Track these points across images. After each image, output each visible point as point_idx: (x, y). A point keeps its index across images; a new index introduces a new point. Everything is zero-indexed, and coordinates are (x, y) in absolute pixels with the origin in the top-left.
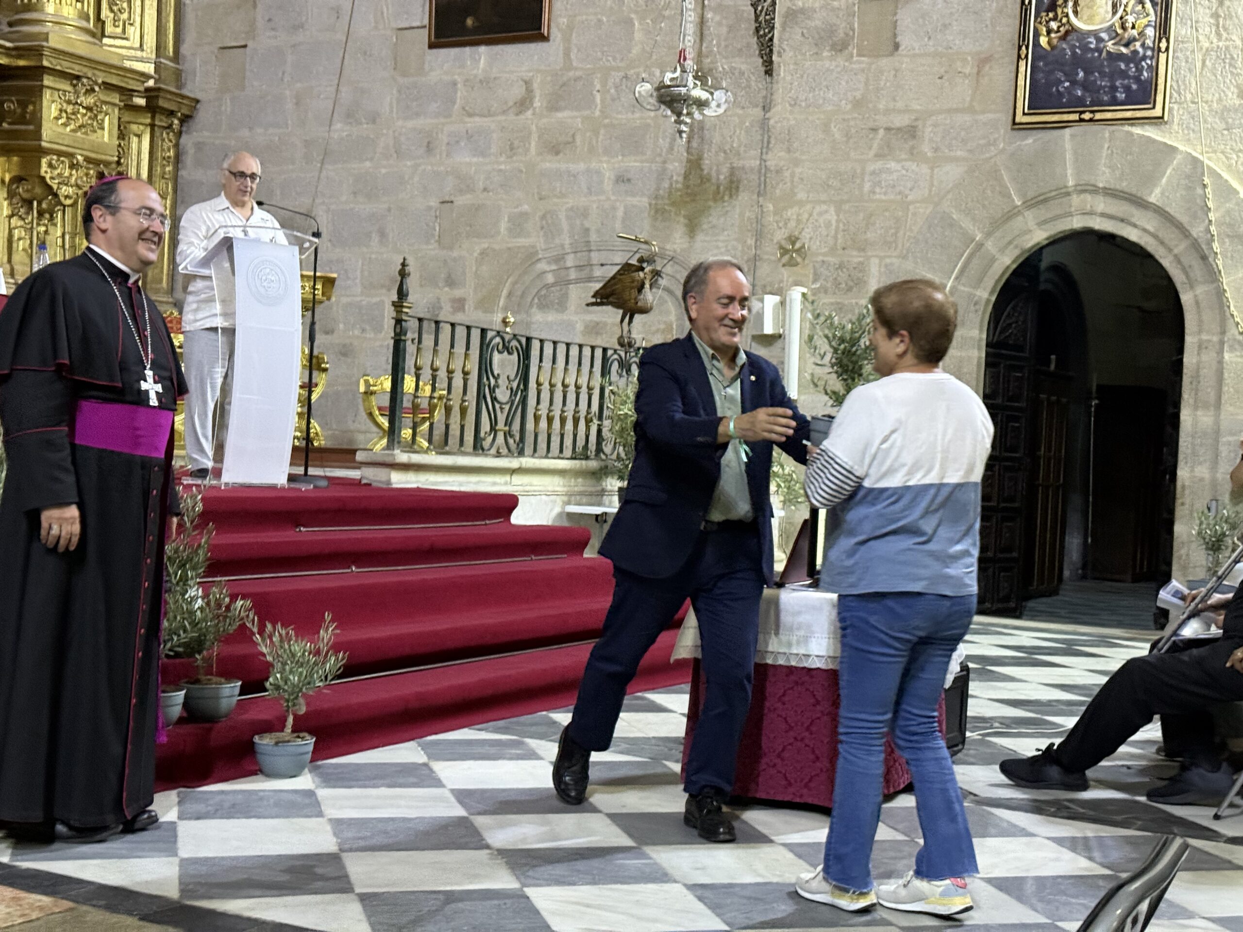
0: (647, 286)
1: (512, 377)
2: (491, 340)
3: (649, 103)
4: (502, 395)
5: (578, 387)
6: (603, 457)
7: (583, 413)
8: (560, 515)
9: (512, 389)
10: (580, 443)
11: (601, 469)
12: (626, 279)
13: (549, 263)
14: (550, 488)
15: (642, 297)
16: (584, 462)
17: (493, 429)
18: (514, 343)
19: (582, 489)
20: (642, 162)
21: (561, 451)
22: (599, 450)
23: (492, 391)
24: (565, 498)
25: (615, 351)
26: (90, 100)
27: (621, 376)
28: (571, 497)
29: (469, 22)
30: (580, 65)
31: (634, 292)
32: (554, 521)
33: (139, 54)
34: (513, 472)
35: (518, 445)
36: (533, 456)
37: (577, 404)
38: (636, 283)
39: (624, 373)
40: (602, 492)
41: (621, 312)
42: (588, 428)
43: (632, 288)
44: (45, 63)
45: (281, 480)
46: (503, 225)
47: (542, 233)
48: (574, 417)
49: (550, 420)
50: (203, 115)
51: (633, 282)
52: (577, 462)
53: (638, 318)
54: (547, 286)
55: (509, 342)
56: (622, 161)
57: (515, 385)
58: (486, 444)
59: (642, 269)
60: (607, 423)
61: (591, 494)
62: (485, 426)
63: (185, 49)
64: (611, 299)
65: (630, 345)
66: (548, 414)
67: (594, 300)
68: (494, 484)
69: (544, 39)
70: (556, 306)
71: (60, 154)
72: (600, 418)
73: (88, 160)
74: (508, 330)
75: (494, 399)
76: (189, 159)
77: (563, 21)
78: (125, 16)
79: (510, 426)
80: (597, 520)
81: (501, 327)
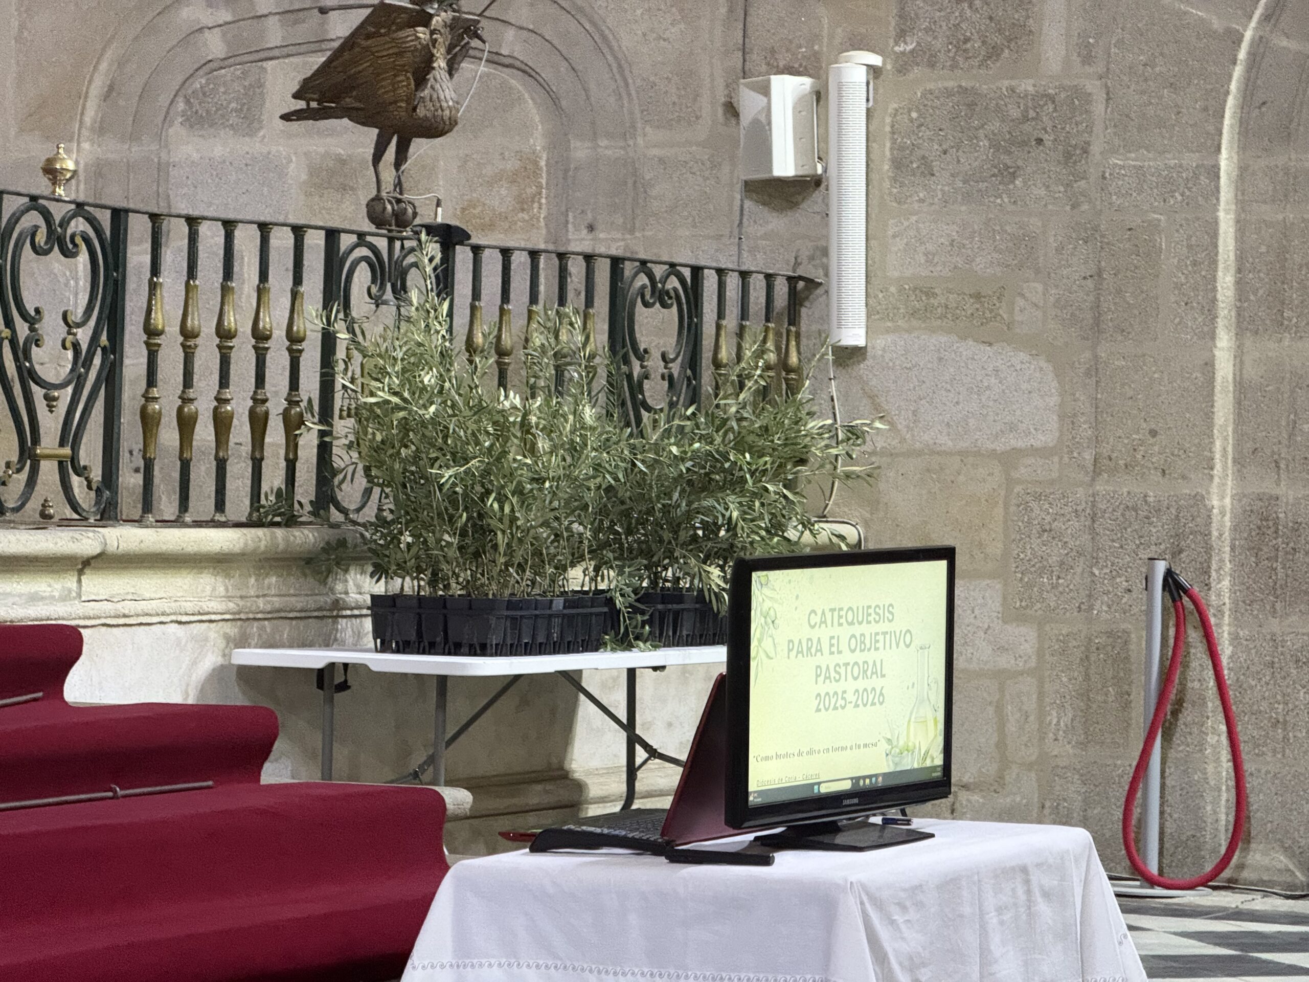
0: (441, 63)
1: (78, 314)
2: (15, 219)
4: (53, 362)
5: (260, 336)
6: (336, 516)
7: (276, 406)
8: (219, 674)
9: (76, 346)
10: (273, 478)
11: (328, 548)
14: (189, 607)
15: (426, 93)
16: (279, 532)
17: (29, 454)
18: (79, 225)
19: (277, 602)
21: (220, 505)
22: (325, 498)
23: (23, 354)
24: (231, 630)
25: (361, 235)
27: (378, 302)
28: (245, 625)
31: (406, 81)
32: (202, 691)
34: (84, 564)
35: (98, 491)
36: (139, 522)
37: (260, 380)
38: (408, 58)
39: (389, 295)
41: (373, 133)
42: (292, 444)
43: (403, 69)
48: (252, 413)
49: (186, 424)
51: (400, 54)
52: (260, 532)
53: (420, 147)
54: (209, 66)
55: (64, 223)
57: (84, 335)
58: (11, 495)
59: (425, 19)
60: (343, 427)
61: (304, 616)
62: (6, 446)
64: (348, 101)
65: (401, 220)
66: (180, 410)
67: (301, 105)
68: (34, 598)
70: (233, 119)
72: (326, 415)
74: (60, 191)
75: (28, 375)
79: (75, 447)
80: (320, 686)
81: (41, 185)
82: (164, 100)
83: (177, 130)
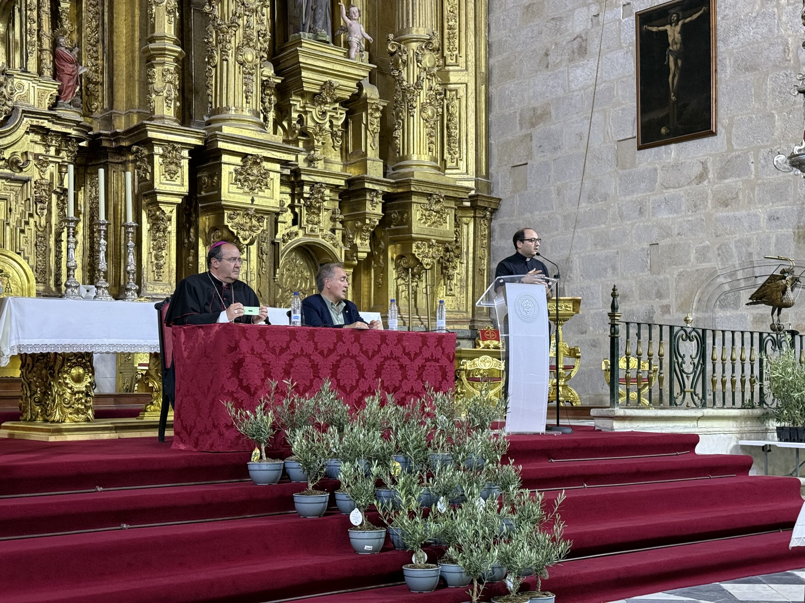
0: (789, 289)
1: (694, 356)
2: (677, 333)
3: (784, 168)
4: (688, 368)
5: (742, 360)
6: (765, 406)
7: (748, 378)
8: (736, 447)
9: (694, 364)
10: (748, 396)
11: (763, 415)
12: (773, 285)
13: (725, 277)
14: (727, 430)
15: (785, 296)
16: (750, 410)
17: (683, 391)
18: (694, 333)
19: (750, 429)
20: (787, 205)
21: (734, 404)
22: (762, 401)
23: (680, 366)
24: (739, 436)
25: (769, 334)
26: (437, 207)
27: (774, 350)
28: (742, 434)
29: (663, 131)
30: (738, 148)
31: (780, 294)
32: (731, 451)
33: (466, 176)
34: (698, 419)
35: (701, 400)
36: (712, 408)
37: (743, 371)
38: (780, 288)
39: (777, 348)
40: (767, 430)
41: (771, 307)
42: (752, 387)
43: (779, 291)
44: (413, 189)
45: (542, 429)
46: (693, 256)
47: (719, 259)
48: (741, 380)
49: (724, 383)
50: (504, 208)
51: (778, 287)
52: (745, 410)
53: (784, 310)
54: (725, 293)
55: (690, 333)
56: (773, 206)
57: (696, 361)
58: (678, 401)
59: (784, 278)
60: (766, 383)
61: (758, 432)
62: (677, 389)
63: (492, 170)
64: (764, 299)
65: (780, 329)
66: (722, 379)
67: (751, 301)
68: (686, 427)
69: (713, 134)
70: (732, 306)
71: (422, 240)
72: (761, 380)
73: (438, 241)
74: (689, 325)
75: (682, 371)
76: (496, 235)
77: (726, 121)
78: (457, 155)
79: (695, 389)
80: (763, 450)
81: (683, 324)
82: (714, 302)
83: (717, 309)
